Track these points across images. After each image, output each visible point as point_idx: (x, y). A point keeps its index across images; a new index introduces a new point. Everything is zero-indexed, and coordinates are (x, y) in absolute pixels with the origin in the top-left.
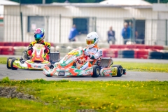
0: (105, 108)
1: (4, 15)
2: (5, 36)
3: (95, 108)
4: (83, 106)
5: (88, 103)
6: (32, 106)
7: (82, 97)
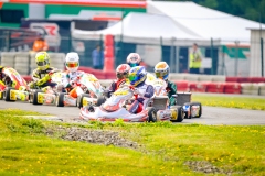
0: (222, 160)
1: (251, 42)
2: (252, 70)
3: (210, 161)
4: (195, 156)
5: (203, 153)
6: (126, 156)
7: (197, 146)
